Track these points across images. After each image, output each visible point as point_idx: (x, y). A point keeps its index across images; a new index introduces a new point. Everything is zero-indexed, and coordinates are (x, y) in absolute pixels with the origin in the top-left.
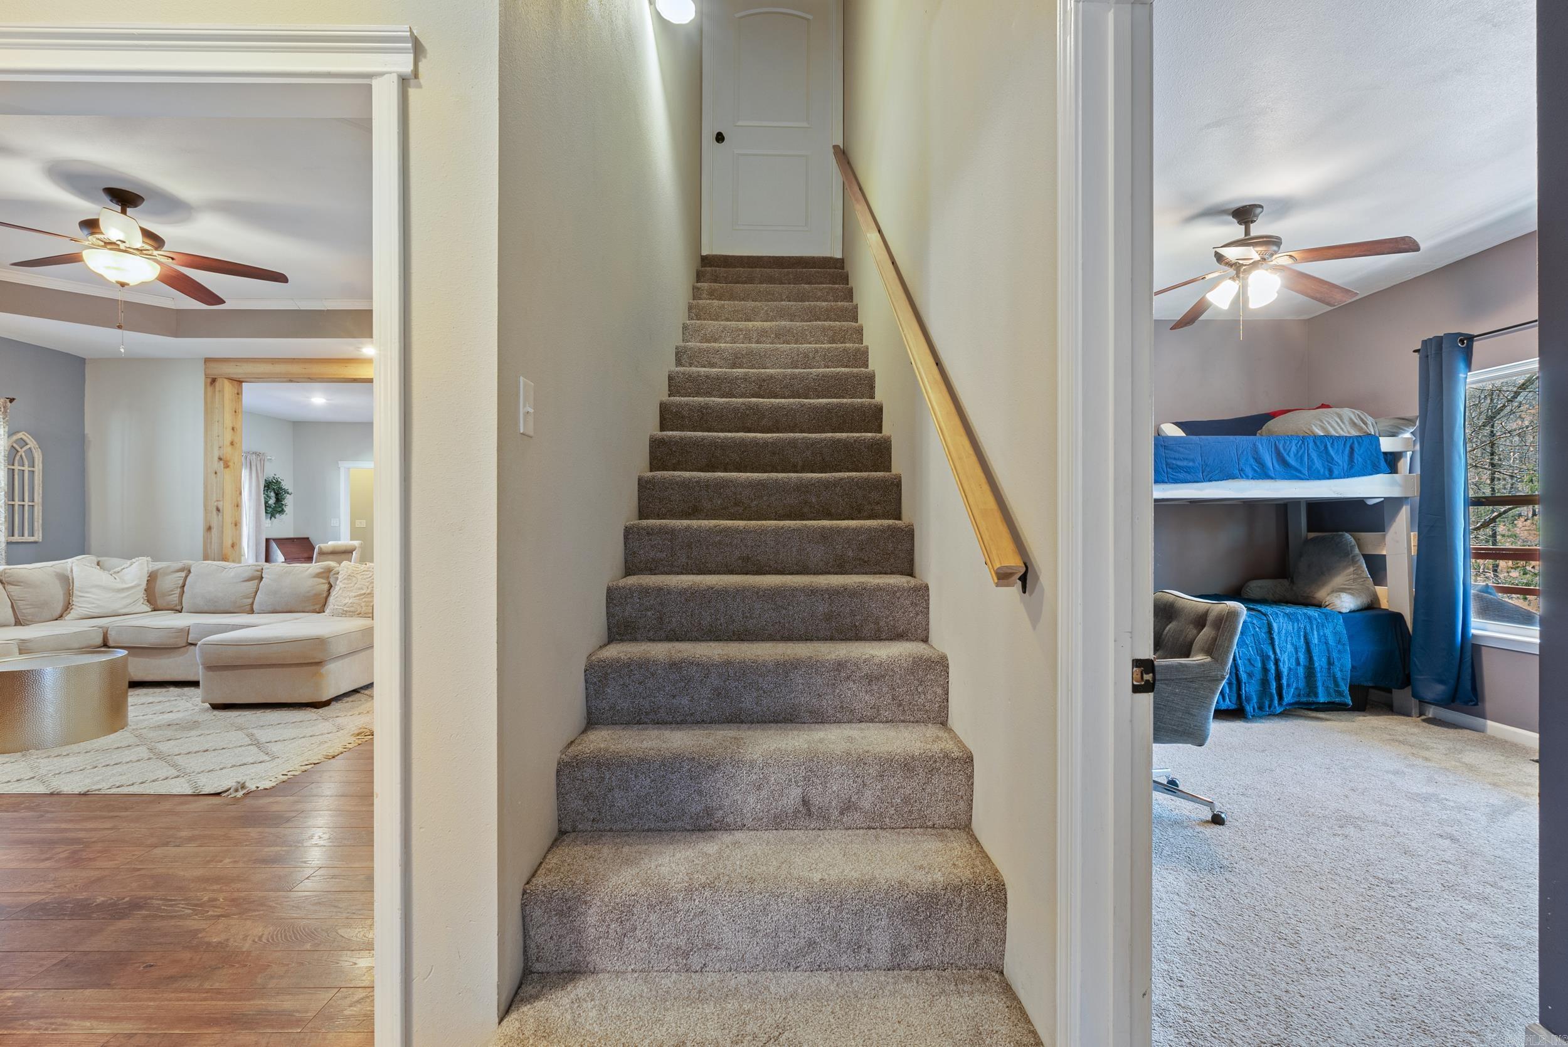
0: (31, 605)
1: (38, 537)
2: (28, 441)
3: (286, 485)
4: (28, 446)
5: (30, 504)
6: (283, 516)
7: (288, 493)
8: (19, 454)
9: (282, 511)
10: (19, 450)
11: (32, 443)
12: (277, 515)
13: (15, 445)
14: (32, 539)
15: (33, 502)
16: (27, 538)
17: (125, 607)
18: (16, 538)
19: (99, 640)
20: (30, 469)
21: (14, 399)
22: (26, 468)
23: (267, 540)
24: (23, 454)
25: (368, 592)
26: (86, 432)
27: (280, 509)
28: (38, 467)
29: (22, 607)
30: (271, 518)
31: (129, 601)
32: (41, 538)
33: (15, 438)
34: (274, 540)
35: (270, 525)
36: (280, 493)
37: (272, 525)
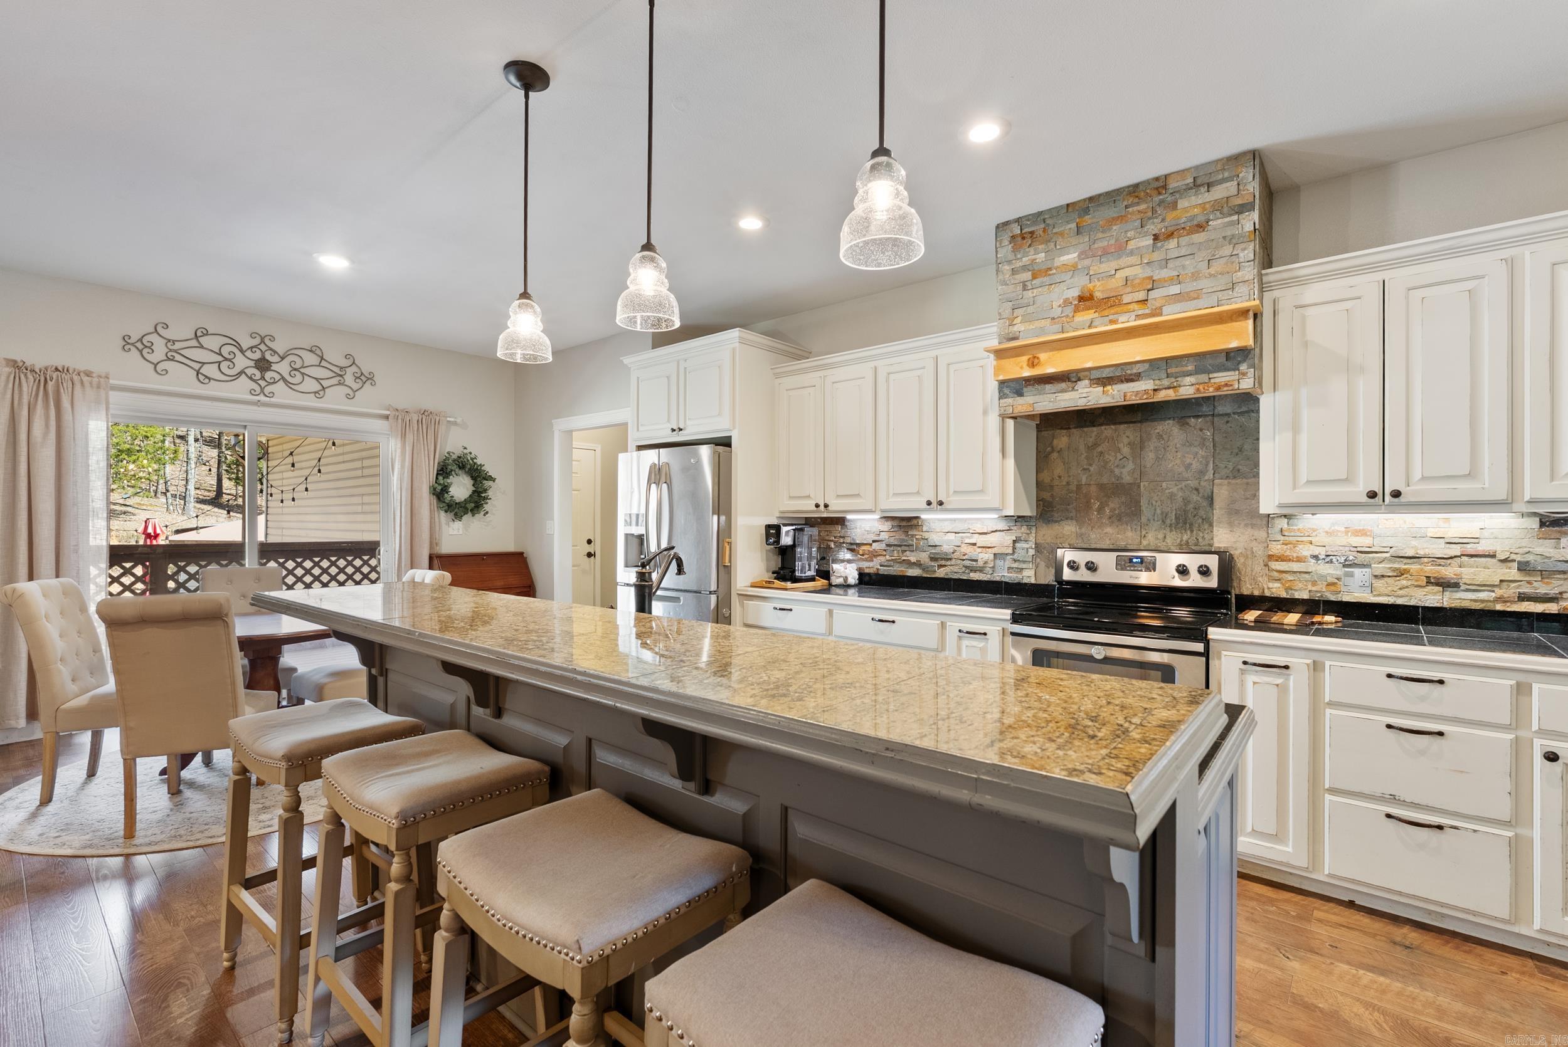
35: (455, 532)
36: (478, 475)
37: (461, 532)
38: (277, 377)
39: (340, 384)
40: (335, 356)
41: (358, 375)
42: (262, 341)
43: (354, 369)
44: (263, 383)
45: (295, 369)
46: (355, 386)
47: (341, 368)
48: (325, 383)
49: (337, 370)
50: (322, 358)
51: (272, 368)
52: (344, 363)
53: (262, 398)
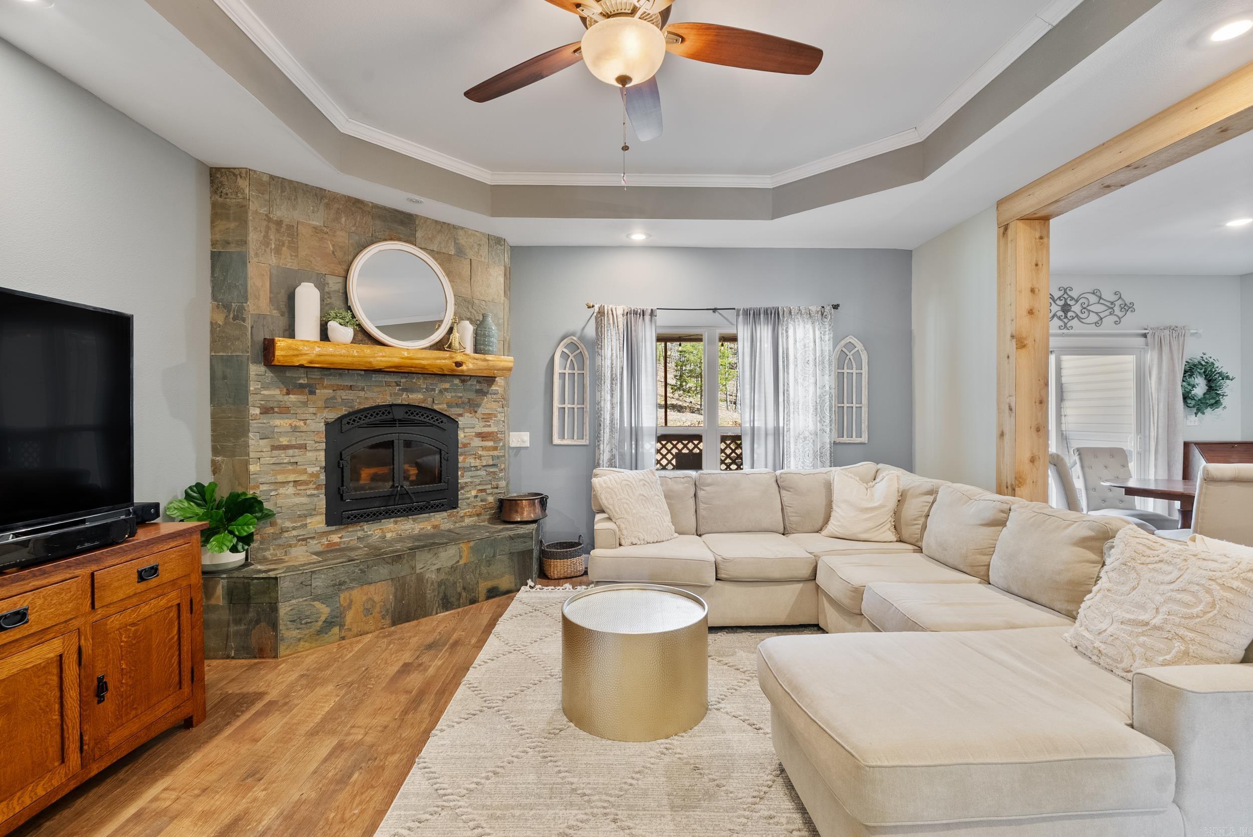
0: (796, 513)
1: (864, 439)
2: (856, 345)
3: (1223, 365)
4: (856, 349)
5: (858, 405)
6: (1219, 411)
7: (1228, 378)
8: (848, 358)
9: (1217, 404)
10: (848, 353)
11: (859, 346)
12: (1208, 411)
13: (844, 349)
14: (859, 440)
15: (861, 403)
16: (855, 439)
17: (866, 531)
18: (845, 439)
19: (806, 572)
20: (857, 371)
21: (838, 305)
22: (854, 371)
23: (1186, 445)
24: (851, 357)
25: (1157, 621)
26: (912, 329)
27: (1213, 401)
28: (865, 370)
29: (790, 514)
30: (1196, 414)
31: (871, 524)
32: (867, 439)
33: (843, 342)
34: (1196, 444)
35: (1192, 424)
36: (1213, 379)
37: (1196, 424)
38: (1074, 315)
39: (1111, 314)
40: (1108, 296)
41: (1122, 306)
42: (1065, 292)
43: (1120, 302)
44: (1066, 320)
45: (1085, 308)
46: (1120, 314)
47: (1112, 303)
48: (1102, 315)
49: (1108, 304)
50: (1100, 298)
51: (1072, 310)
52: (1113, 298)
53: (1065, 331)
